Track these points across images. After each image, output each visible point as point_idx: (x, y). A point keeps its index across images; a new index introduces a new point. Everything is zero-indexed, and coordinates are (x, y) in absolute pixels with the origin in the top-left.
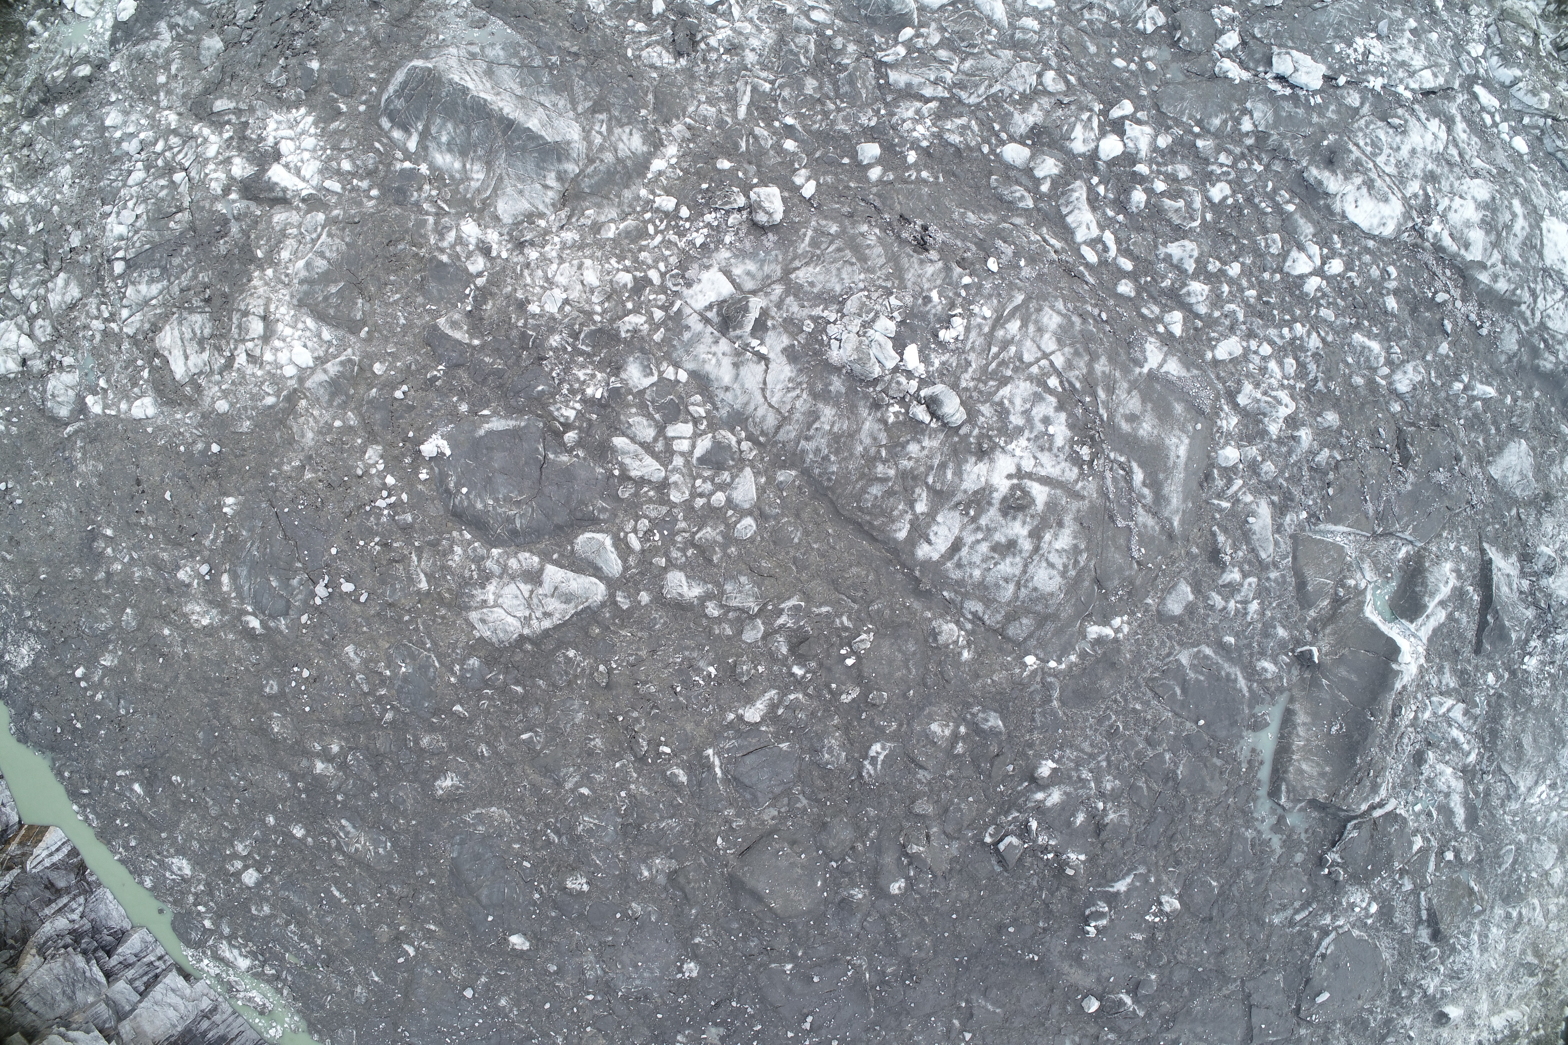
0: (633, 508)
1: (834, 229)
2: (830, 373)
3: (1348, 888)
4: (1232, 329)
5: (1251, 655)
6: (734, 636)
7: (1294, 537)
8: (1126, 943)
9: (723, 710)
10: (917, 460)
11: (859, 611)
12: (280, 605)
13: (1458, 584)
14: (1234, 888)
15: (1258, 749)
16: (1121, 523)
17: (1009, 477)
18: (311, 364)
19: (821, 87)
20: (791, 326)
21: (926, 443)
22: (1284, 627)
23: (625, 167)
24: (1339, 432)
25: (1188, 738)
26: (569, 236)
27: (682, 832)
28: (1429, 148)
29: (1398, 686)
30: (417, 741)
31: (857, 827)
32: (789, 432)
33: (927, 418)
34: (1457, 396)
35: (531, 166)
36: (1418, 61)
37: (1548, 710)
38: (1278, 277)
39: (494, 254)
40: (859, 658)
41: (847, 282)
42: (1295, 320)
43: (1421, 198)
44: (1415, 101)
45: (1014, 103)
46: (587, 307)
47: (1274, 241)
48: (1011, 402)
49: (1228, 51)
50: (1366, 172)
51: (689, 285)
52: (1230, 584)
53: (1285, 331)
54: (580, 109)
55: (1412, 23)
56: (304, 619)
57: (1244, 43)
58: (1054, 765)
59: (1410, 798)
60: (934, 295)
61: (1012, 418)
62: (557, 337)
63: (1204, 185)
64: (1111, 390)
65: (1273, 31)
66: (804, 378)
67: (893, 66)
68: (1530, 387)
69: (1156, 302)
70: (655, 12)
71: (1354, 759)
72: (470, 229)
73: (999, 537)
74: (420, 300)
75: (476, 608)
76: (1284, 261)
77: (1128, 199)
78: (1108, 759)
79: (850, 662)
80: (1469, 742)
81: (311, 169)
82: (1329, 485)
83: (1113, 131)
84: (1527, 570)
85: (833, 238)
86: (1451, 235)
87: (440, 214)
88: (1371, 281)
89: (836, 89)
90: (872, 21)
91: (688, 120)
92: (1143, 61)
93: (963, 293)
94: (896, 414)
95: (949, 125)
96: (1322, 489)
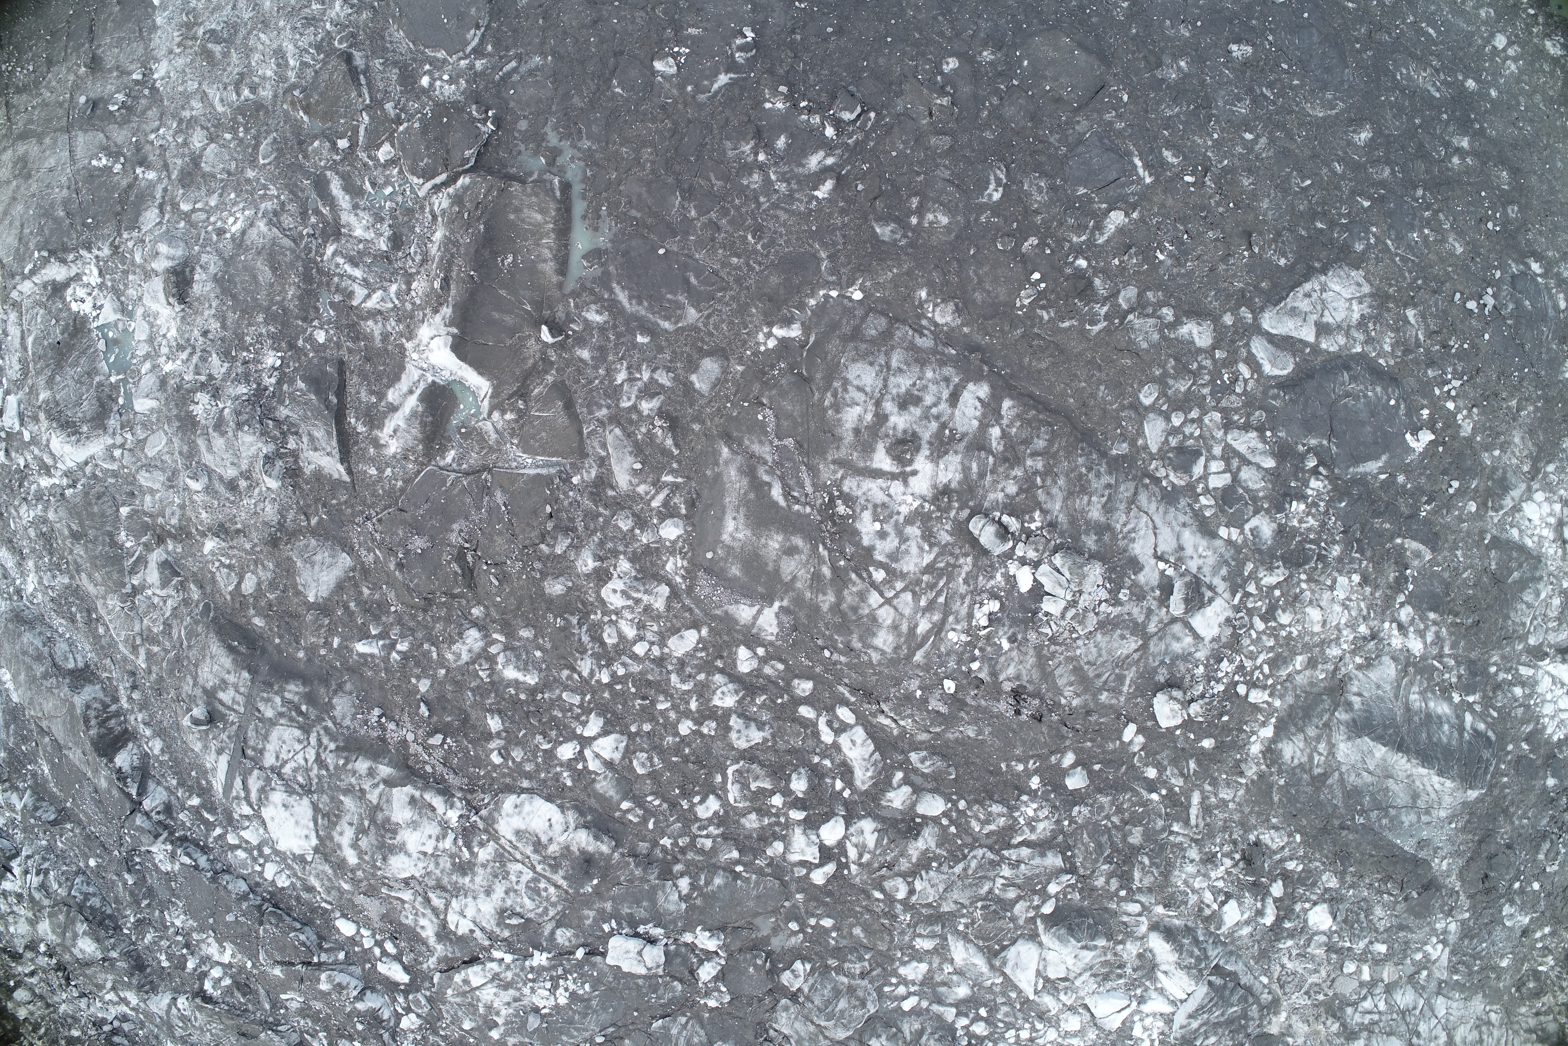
0: (1250, 403)
1: (1104, 697)
2: (1098, 552)
3: (461, 98)
4: (682, 663)
5: (615, 326)
6: (1144, 291)
7: (584, 455)
8: (704, 24)
9: (1142, 219)
10: (1007, 477)
11: (1033, 327)
12: (1520, 285)
13: (376, 432)
14: (593, 87)
15: (590, 233)
16: (789, 442)
17: (914, 473)
18: (1524, 505)
19: (1125, 837)
20: (1138, 594)
21: (1000, 496)
22: (581, 360)
23: (1295, 725)
24: (544, 575)
25: (674, 234)
26: (1334, 652)
27: (1158, 103)
28: (470, 899)
29: (447, 311)
30: (1393, 172)
31: (1000, 118)
32: (1126, 490)
33: (1005, 519)
34: (403, 636)
35: (1376, 712)
36: (488, 994)
37: (244, 311)
38: (633, 729)
39: (1394, 625)
40: (1028, 280)
41: (1092, 645)
42: (609, 686)
43: (475, 843)
44: (488, 950)
45: (936, 858)
46: (1313, 585)
47: (643, 765)
48: (921, 549)
49: (709, 960)
50: (544, 860)
51: (1228, 620)
52: (652, 396)
53: (621, 672)
54: (1336, 774)
55: (495, 1034)
56: (1498, 274)
57: (692, 972)
58: (816, 193)
59: (400, 199)
60: (1006, 645)
61: (918, 532)
62: (1335, 553)
63: (726, 812)
64: (817, 577)
65: (661, 991)
66: (1121, 543)
67: (1057, 873)
68: (309, 660)
69: (768, 678)
70: (1280, 883)
71: (485, 228)
72: (1416, 646)
73: (917, 411)
74: (1446, 575)
75: (1365, 296)
76: (627, 746)
77: (810, 780)
78: (759, 205)
79: (1036, 276)
80: (337, 265)
81: (1545, 684)
82: (551, 515)
83: (830, 849)
84: (291, 459)
85: (1104, 687)
86: (433, 809)
87: (1440, 657)
88: (519, 743)
89: (1110, 837)
90: (1081, 912)
91: (1243, 781)
92: (802, 931)
93: (977, 652)
94: (1033, 520)
95: (1002, 821)
96: (558, 511)
